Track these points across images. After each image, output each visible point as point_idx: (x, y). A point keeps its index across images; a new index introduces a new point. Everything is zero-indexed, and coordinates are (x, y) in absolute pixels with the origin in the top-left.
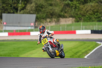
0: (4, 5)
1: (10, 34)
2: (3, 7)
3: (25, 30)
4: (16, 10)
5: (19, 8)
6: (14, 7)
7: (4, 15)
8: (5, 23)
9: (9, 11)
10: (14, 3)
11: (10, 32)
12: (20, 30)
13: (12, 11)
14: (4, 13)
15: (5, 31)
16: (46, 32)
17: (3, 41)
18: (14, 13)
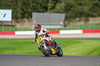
0: (34, 5)
2: (33, 6)
4: (45, 9)
5: (49, 7)
6: (44, 7)
7: (34, 14)
8: (35, 22)
9: (39, 10)
10: (44, 3)
13: (41, 10)
14: (34, 12)
16: (41, 30)
18: (43, 12)
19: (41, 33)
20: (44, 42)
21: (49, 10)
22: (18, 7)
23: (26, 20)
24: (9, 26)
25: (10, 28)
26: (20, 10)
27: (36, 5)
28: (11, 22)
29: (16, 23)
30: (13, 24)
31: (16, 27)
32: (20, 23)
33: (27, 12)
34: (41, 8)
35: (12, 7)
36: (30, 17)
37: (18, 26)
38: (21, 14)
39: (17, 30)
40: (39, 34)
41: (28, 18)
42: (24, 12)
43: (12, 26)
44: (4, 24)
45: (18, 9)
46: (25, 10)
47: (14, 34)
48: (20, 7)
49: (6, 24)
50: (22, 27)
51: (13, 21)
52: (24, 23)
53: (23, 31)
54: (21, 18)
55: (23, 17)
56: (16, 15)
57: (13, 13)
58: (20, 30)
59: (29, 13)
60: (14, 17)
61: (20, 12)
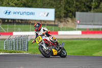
0: (78, 4)
1: (83, 33)
2: (76, 5)
3: (98, 29)
4: (89, 9)
5: (93, 7)
6: (88, 6)
7: (77, 14)
8: (78, 22)
9: (82, 9)
10: (88, 2)
11: (83, 30)
12: (93, 29)
13: (85, 9)
14: (78, 11)
15: (79, 29)
17: (77, 39)
18: (87, 11)
19: (42, 32)
20: (43, 41)
21: (92, 9)
22: (61, 6)
23: (69, 19)
24: (52, 25)
25: (53, 27)
26: (63, 9)
27: (80, 4)
28: (54, 21)
29: (59, 22)
30: (56, 24)
31: (59, 26)
32: (63, 23)
33: (71, 11)
34: (85, 7)
35: (55, 6)
36: (73, 17)
37: (61, 25)
38: (65, 13)
39: (60, 30)
40: (40, 34)
41: (71, 18)
42: (67, 11)
43: (55, 25)
44: (47, 23)
45: (61, 8)
46: (68, 9)
47: (57, 33)
48: (63, 6)
49: (49, 24)
50: (65, 27)
51: (56, 21)
52: (68, 22)
53: (66, 30)
54: (65, 17)
55: (66, 16)
56: (59, 15)
57: (56, 12)
58: (63, 30)
59: (72, 13)
60: (58, 16)
61: (63, 11)
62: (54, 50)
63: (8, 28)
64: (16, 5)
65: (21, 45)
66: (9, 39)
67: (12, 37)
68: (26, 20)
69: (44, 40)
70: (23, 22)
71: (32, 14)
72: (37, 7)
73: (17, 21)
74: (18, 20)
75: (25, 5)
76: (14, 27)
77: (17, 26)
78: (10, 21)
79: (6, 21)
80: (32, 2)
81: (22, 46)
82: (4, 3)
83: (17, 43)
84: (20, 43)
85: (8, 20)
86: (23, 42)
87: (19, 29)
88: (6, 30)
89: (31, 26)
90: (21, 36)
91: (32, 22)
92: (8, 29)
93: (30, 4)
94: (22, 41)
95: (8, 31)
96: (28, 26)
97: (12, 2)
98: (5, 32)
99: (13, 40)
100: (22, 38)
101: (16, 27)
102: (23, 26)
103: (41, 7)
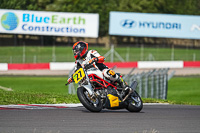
62: (110, 97)
63: (128, 53)
64: (145, 9)
65: (155, 87)
66: (130, 76)
67: (135, 72)
68: (165, 39)
69: (89, 76)
70: (158, 42)
71: (176, 26)
72: (185, 12)
73: (146, 40)
74: (148, 38)
75: (162, 10)
76: (140, 52)
77: (146, 49)
78: (132, 40)
79: (125, 40)
80: (177, 4)
81: (155, 90)
82: (121, 5)
83: (146, 84)
84: (151, 83)
85: (129, 37)
86: (157, 82)
87: (150, 55)
88: (125, 58)
89: (173, 50)
90: (154, 70)
91: (175, 42)
92: (128, 55)
93: (172, 7)
94: (155, 80)
95: (128, 60)
96: (168, 50)
97: (137, 4)
98: (123, 61)
99: (138, 77)
100: (155, 73)
101: (145, 52)
102: (158, 50)
103: (194, 14)
